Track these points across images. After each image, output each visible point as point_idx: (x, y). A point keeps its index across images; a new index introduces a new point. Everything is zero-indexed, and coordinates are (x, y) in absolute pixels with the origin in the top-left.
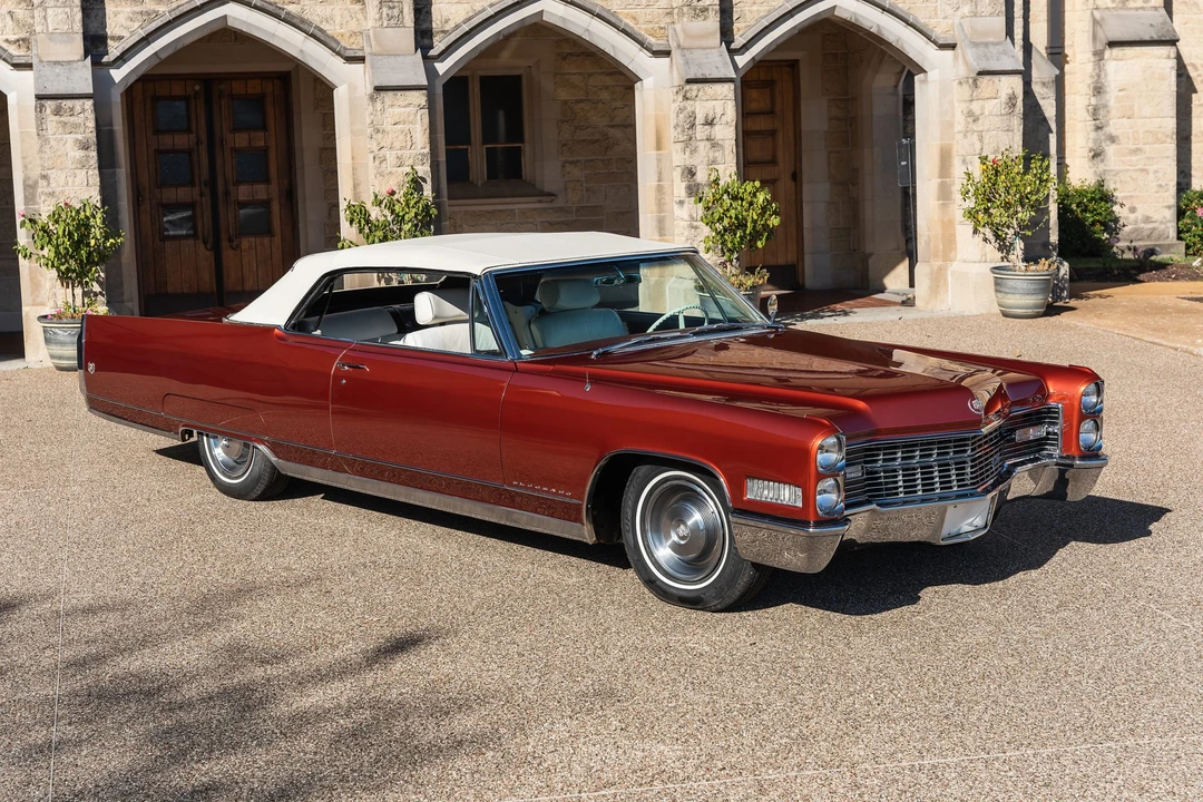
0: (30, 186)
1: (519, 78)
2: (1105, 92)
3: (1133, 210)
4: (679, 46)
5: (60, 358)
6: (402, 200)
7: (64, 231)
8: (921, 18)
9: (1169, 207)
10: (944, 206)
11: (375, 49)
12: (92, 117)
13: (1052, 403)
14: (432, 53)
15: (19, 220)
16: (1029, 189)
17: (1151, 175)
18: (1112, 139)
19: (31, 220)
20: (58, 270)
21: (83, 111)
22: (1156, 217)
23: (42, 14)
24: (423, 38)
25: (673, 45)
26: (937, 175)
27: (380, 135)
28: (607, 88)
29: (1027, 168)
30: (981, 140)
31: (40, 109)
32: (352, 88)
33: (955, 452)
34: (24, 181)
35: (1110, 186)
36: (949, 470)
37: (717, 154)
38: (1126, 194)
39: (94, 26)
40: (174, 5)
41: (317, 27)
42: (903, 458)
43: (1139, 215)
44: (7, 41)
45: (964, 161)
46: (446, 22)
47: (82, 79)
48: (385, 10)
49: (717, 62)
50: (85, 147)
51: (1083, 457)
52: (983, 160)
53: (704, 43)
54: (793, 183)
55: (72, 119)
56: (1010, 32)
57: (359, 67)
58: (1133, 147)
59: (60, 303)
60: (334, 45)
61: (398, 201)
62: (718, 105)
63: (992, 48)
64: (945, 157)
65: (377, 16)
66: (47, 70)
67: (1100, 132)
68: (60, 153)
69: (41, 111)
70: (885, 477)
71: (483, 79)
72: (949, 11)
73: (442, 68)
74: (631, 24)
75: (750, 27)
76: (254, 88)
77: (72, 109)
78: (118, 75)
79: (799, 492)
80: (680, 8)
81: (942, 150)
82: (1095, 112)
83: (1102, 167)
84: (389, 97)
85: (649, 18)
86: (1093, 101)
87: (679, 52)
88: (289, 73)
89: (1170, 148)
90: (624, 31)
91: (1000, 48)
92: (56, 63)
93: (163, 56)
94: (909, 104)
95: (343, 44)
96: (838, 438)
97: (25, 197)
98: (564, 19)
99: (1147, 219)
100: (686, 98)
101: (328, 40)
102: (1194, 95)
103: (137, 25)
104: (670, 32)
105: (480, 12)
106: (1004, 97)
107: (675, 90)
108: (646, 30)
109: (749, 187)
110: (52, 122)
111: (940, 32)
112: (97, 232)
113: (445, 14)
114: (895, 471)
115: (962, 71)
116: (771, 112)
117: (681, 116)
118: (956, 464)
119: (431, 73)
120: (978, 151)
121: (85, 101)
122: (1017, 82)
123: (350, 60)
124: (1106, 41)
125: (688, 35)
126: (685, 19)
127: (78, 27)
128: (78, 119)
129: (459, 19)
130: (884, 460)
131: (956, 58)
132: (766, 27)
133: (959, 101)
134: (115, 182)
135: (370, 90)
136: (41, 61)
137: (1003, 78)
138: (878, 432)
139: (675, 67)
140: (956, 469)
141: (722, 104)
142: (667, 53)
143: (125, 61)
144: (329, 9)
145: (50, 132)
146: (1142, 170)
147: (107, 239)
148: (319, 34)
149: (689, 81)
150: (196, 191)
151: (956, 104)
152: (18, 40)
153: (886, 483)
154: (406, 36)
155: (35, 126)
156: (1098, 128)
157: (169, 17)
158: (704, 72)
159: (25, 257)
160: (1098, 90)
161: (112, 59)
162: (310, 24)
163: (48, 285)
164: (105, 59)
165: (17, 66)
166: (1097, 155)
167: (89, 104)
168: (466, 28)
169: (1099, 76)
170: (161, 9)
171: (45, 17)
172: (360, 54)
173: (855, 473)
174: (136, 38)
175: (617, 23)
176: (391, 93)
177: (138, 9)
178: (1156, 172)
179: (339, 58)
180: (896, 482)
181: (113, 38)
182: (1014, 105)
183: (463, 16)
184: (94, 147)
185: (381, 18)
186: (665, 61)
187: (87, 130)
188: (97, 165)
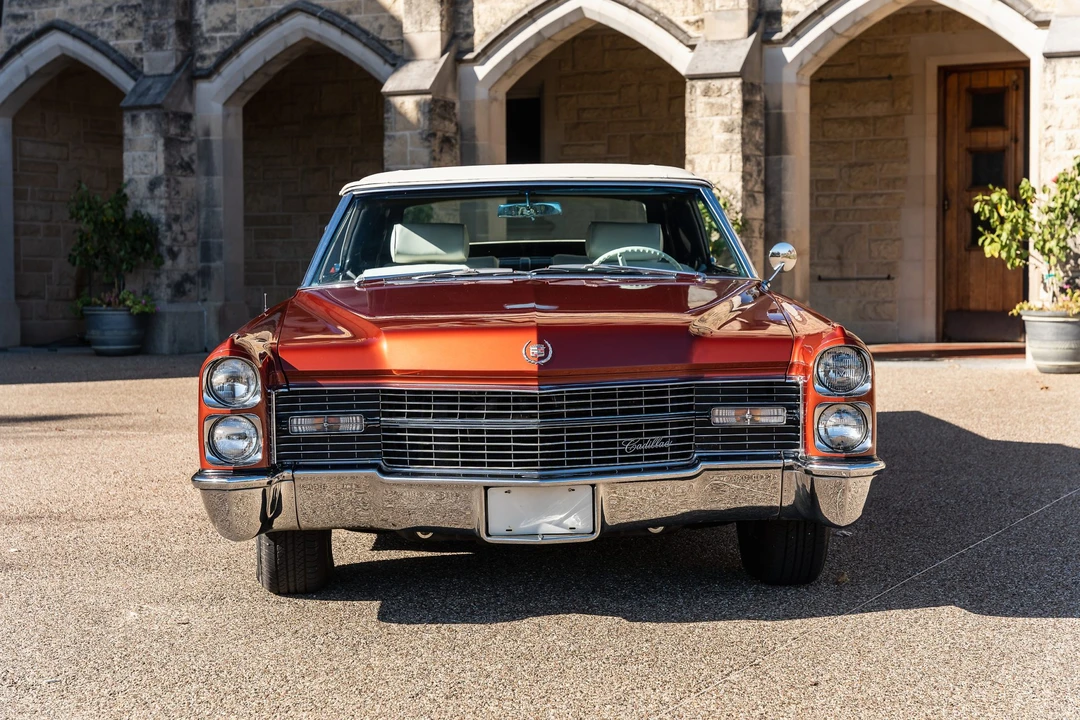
11: (1061, 9)
12: (739, 97)
21: (730, 91)
27: (1047, 112)
31: (692, 90)
42: (438, 415)
44: (687, 22)
47: (736, 57)
50: (730, 130)
51: (823, 461)
55: (719, 100)
57: (1045, 33)
60: (1024, 10)
68: (705, 136)
70: (411, 438)
77: (719, 90)
78: (790, 52)
92: (721, 42)
95: (1036, 6)
121: (732, 80)
123: (1038, 24)
128: (726, 100)
130: (412, 415)
135: (1042, 57)
136: (707, 41)
138: (387, 374)
143: (798, 38)
145: (699, 114)
152: (697, 21)
153: (412, 447)
161: (784, 36)
164: (778, 36)
165: (689, 47)
167: (737, 83)
172: (1048, 18)
174: (809, 12)
179: (1029, 23)
181: (788, 14)
184: (738, 130)
187: (734, 112)
188: (740, 149)
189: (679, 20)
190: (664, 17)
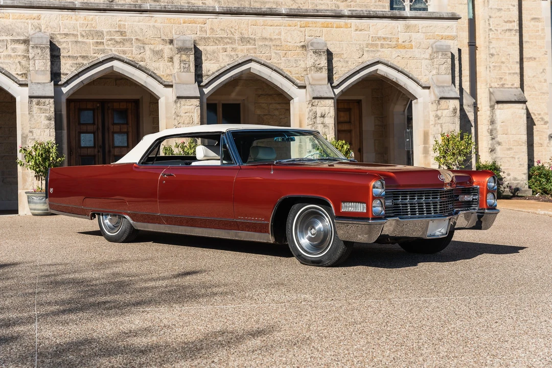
0: (24, 137)
1: (239, 105)
2: (496, 123)
3: (509, 175)
4: (310, 84)
5: (35, 210)
6: (188, 146)
7: (39, 153)
8: (415, 76)
9: (525, 174)
10: (426, 157)
11: (177, 81)
12: (53, 106)
13: (475, 186)
14: (202, 84)
15: (19, 149)
16: (463, 147)
17: (517, 160)
18: (499, 144)
19: (24, 149)
20: (35, 170)
21: (49, 103)
22: (519, 178)
23: (33, 62)
24: (198, 77)
25: (307, 83)
26: (422, 143)
27: (179, 118)
28: (277, 109)
29: (462, 139)
30: (442, 128)
31: (30, 102)
32: (167, 98)
33: (433, 198)
34: (22, 135)
35: (498, 164)
36: (430, 206)
37: (326, 130)
38: (505, 168)
39: (55, 69)
40: (91, 61)
41: (152, 72)
42: (410, 199)
43: (511, 177)
44: (17, 74)
45: (434, 137)
46: (209, 71)
47: (50, 90)
48: (182, 65)
49: (326, 91)
50: (50, 119)
51: (488, 209)
52: (442, 135)
53: (320, 83)
54: (359, 153)
55: (44, 107)
56: (453, 82)
57: (170, 89)
58: (508, 147)
59: (36, 187)
60: (160, 80)
61: (186, 146)
62: (327, 109)
63: (446, 88)
64: (426, 136)
65: (179, 67)
66: (34, 86)
67: (494, 140)
68: (38, 121)
69: (31, 103)
70: (402, 207)
71: (223, 105)
72: (427, 73)
73: (206, 91)
74: (289, 75)
75: (340, 77)
76: (123, 106)
77: (44, 103)
78: (65, 90)
79: (365, 205)
80: (310, 67)
81: (424, 132)
82: (491, 132)
83: (495, 156)
84: (183, 101)
85: (297, 72)
86: (490, 127)
87: (310, 86)
88: (139, 99)
89: (525, 148)
90: (286, 77)
91: (449, 88)
92: (38, 83)
93: (85, 83)
94: (410, 120)
95: (164, 79)
96: (382, 183)
97: (22, 142)
98: (260, 71)
99: (515, 179)
100: (312, 105)
101: (157, 77)
102: (534, 126)
103: (74, 69)
104: (306, 78)
105: (223, 67)
106: (451, 109)
107: (308, 103)
108: (296, 77)
109: (340, 143)
110: (35, 108)
111: (423, 81)
112: (53, 155)
113: (208, 68)
114: (406, 204)
115: (433, 98)
116: (350, 122)
117: (311, 113)
118: (433, 203)
119: (202, 92)
120: (440, 132)
121: (50, 99)
122: (457, 102)
123: (166, 86)
124: (495, 101)
125: (314, 79)
126: (312, 72)
127: (49, 68)
128: (47, 107)
129: (214, 71)
130: (402, 199)
131: (430, 93)
132: (348, 77)
133: (432, 111)
134: (62, 136)
135: (175, 98)
136: (32, 83)
137: (451, 101)
138: (399, 186)
139: (308, 93)
140: (433, 206)
141: (328, 109)
142: (304, 87)
143: (68, 84)
144: (158, 64)
145: (34, 112)
146: (512, 157)
147: (57, 158)
148: (153, 75)
149: (314, 98)
150: (96, 150)
151: (430, 112)
152: (22, 74)
153: (403, 209)
154: (191, 76)
155: (27, 110)
156: (493, 139)
157: (88, 66)
158: (321, 94)
159: (21, 165)
160: (492, 122)
161: (63, 83)
162: (150, 70)
163: (30, 179)
164: (60, 83)
165: (21, 85)
166: (492, 150)
167: (52, 101)
168: (217, 74)
169: (493, 116)
170: (85, 62)
171: (34, 64)
172: (171, 84)
173: (389, 203)
174: (74, 74)
175: (283, 74)
176: (184, 100)
177: (75, 62)
178: (518, 158)
179: (161, 85)
180: (407, 209)
181: (63, 74)
182: (456, 113)
183: (216, 69)
184: (53, 119)
185: (180, 68)
186: (304, 90)
187: (51, 112)
188: (54, 127)
189: (14, 73)
190: (6, 71)
